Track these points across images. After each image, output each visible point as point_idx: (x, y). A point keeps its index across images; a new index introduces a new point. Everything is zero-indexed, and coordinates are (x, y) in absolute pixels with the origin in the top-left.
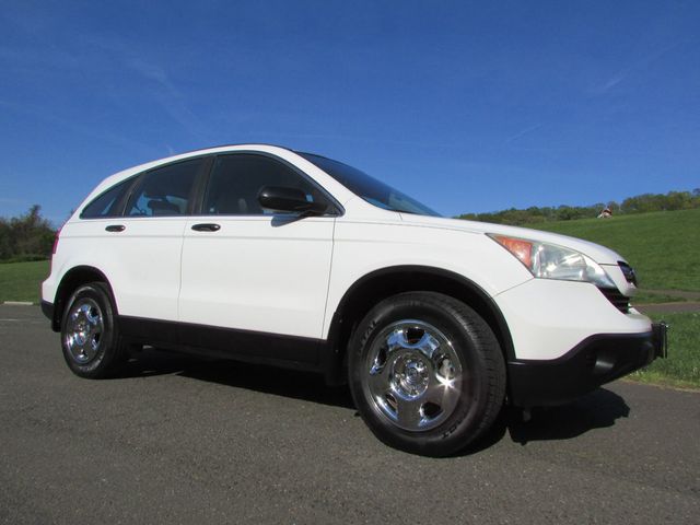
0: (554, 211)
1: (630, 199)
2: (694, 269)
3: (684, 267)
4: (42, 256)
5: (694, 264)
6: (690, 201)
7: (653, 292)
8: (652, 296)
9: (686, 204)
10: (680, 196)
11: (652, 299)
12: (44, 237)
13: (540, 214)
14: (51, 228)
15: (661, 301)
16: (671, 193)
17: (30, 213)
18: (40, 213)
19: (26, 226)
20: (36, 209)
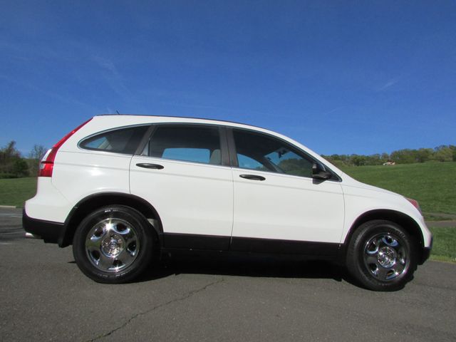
0: (348, 158)
1: (396, 152)
2: (450, 200)
3: (444, 199)
4: (15, 175)
5: (449, 198)
6: (433, 154)
7: (432, 214)
8: (432, 216)
9: (431, 157)
10: (427, 151)
11: (433, 218)
12: (17, 163)
13: (339, 159)
14: (21, 157)
15: (439, 220)
16: (421, 149)
17: (8, 146)
18: (15, 146)
19: (4, 154)
20: (12, 144)
